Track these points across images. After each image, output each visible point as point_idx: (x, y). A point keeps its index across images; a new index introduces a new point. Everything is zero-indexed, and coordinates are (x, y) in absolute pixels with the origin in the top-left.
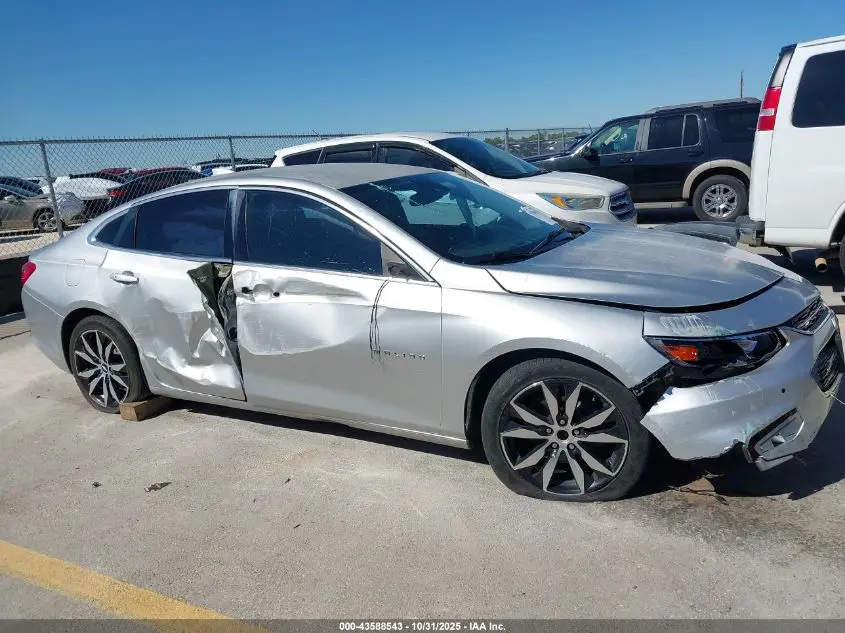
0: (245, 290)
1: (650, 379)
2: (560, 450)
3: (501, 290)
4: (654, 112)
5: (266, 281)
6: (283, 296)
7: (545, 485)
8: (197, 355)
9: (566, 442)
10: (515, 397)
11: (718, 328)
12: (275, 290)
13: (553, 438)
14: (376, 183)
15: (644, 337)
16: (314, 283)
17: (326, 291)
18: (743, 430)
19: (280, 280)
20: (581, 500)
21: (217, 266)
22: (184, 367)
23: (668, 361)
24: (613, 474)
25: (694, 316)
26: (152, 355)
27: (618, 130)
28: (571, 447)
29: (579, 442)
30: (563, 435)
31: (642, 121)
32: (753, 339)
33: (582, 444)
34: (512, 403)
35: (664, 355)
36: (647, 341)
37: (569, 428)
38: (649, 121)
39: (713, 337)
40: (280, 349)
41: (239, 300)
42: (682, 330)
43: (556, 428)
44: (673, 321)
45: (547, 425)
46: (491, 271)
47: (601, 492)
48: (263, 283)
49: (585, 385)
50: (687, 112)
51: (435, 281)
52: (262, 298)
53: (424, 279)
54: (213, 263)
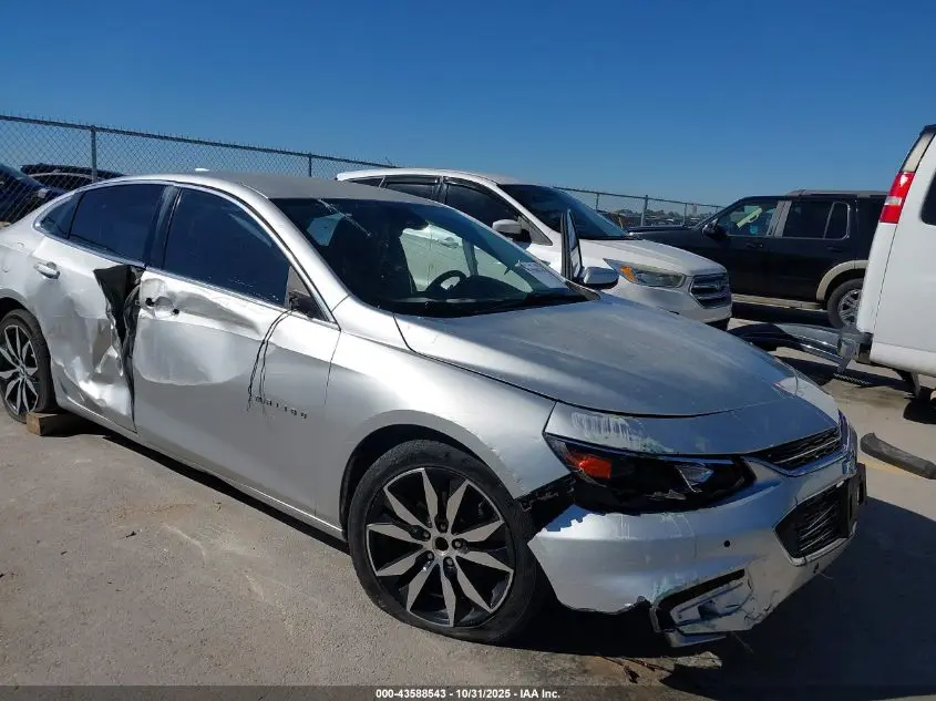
0: (149, 302)
1: (541, 491)
2: (434, 563)
3: (405, 347)
4: (797, 194)
5: (169, 293)
6: (181, 314)
7: (409, 604)
8: (99, 370)
9: (443, 554)
10: (390, 484)
11: (648, 441)
12: (175, 307)
13: (429, 545)
14: (325, 200)
15: (544, 433)
16: (215, 305)
17: (223, 316)
18: (655, 586)
19: (181, 295)
20: (448, 634)
21: (133, 270)
22: (87, 381)
23: (567, 472)
24: (491, 611)
25: (621, 420)
26: (60, 363)
27: (756, 211)
28: (449, 562)
29: (458, 558)
30: (441, 544)
31: (780, 203)
32: (707, 466)
33: (462, 561)
34: (385, 489)
35: (564, 463)
36: (546, 440)
37: (449, 537)
38: (789, 204)
39: (639, 453)
40: (168, 378)
41: (142, 312)
42: (597, 435)
43: (435, 533)
44: (589, 421)
45: (425, 527)
46: (399, 321)
47: (474, 628)
48: (165, 296)
49: (472, 485)
50: (838, 199)
51: (336, 323)
52: (163, 315)
53: (327, 319)
54: (129, 266)
